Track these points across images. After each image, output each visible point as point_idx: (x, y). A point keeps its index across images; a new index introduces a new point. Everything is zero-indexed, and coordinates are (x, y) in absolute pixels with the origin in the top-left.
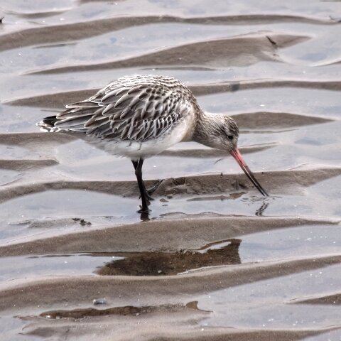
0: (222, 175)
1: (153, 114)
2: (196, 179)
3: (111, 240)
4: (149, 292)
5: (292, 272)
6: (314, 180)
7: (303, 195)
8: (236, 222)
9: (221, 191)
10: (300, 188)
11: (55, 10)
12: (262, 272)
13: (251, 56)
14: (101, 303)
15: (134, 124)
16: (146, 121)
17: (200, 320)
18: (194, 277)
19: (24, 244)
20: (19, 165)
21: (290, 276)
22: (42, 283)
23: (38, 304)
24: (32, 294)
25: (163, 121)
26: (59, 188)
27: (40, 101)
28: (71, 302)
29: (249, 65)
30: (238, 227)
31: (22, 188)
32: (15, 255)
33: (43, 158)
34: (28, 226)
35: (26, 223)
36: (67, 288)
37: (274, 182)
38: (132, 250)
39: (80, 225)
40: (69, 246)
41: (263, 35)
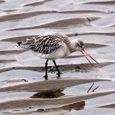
0: (72, 64)
1: (49, 45)
2: (63, 66)
3: (34, 87)
4: (47, 104)
5: (96, 97)
6: (103, 66)
7: (99, 71)
8: (77, 80)
9: (72, 70)
10: (98, 69)
11: (15, 9)
12: (86, 97)
13: (82, 24)
14: (31, 108)
15: (42, 48)
16: (46, 47)
17: (65, 113)
18: (63, 99)
19: (6, 88)
20: (4, 61)
21: (95, 98)
22: (12, 101)
23: (10, 108)
24: (8, 105)
25: (52, 48)
26: (17, 69)
27: (11, 40)
28: (21, 107)
29: (81, 27)
30: (77, 82)
31: (4, 69)
32: (2, 92)
33: (12, 59)
34: (7, 82)
35: (6, 81)
36: (20, 103)
37: (90, 67)
38: (42, 90)
39: (24, 81)
40: (21, 88)
41: (86, 17)
